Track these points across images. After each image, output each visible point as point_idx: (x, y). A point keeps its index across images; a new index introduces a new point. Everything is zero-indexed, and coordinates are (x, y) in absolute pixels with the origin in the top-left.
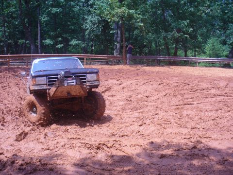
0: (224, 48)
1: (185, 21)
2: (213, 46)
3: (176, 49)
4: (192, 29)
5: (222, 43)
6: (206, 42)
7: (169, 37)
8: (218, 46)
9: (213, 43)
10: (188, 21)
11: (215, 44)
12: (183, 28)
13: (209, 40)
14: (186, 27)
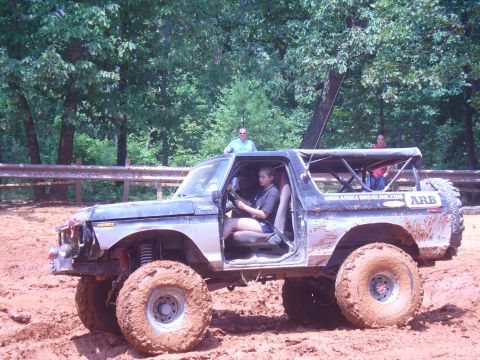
0: (288, 122)
1: (101, 6)
2: (242, 112)
3: (67, 131)
4: (132, 46)
5: (279, 103)
6: (213, 98)
7: (28, 75)
8: (262, 112)
9: (243, 102)
10: (113, 7)
11: (249, 106)
12: (92, 38)
13: (224, 90)
14: (107, 33)
